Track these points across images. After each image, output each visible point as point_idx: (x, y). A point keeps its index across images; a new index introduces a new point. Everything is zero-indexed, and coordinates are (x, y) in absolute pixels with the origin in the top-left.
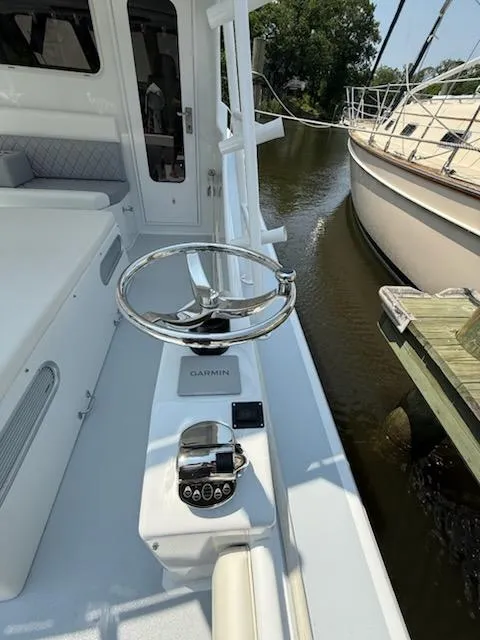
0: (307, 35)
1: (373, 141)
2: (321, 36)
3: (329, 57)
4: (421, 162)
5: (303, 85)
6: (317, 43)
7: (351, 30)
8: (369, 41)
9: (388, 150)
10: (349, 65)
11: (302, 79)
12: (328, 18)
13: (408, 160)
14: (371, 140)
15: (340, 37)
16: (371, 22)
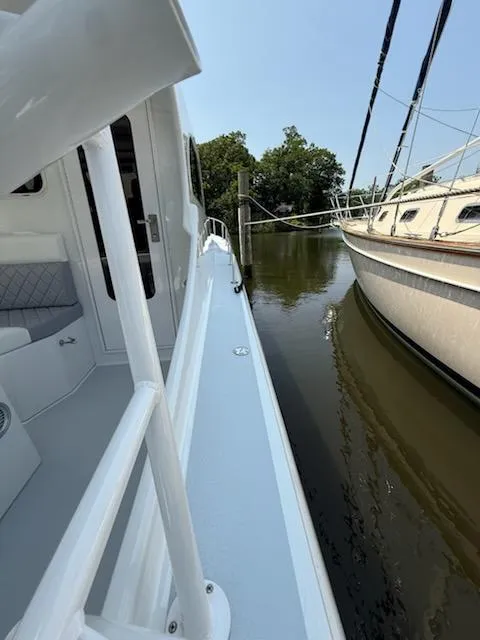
0: (287, 177)
1: (372, 230)
2: (298, 176)
3: (307, 188)
4: (449, 239)
5: (290, 208)
6: (297, 181)
7: (321, 170)
8: (336, 175)
9: (396, 234)
10: (324, 191)
11: (289, 203)
12: (302, 166)
13: (431, 239)
14: (370, 229)
15: (313, 175)
16: (335, 164)
